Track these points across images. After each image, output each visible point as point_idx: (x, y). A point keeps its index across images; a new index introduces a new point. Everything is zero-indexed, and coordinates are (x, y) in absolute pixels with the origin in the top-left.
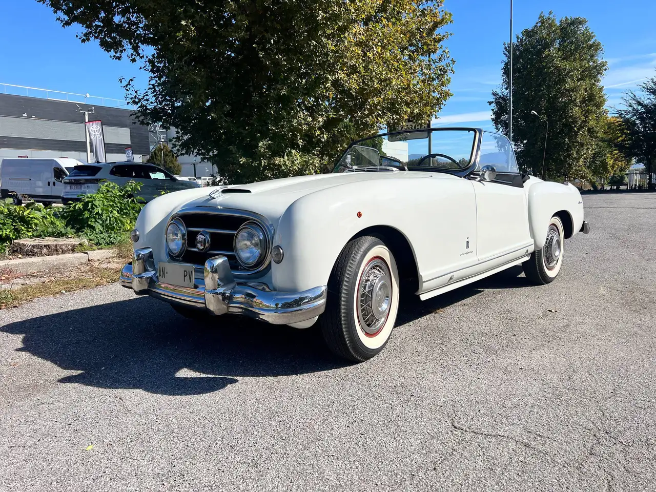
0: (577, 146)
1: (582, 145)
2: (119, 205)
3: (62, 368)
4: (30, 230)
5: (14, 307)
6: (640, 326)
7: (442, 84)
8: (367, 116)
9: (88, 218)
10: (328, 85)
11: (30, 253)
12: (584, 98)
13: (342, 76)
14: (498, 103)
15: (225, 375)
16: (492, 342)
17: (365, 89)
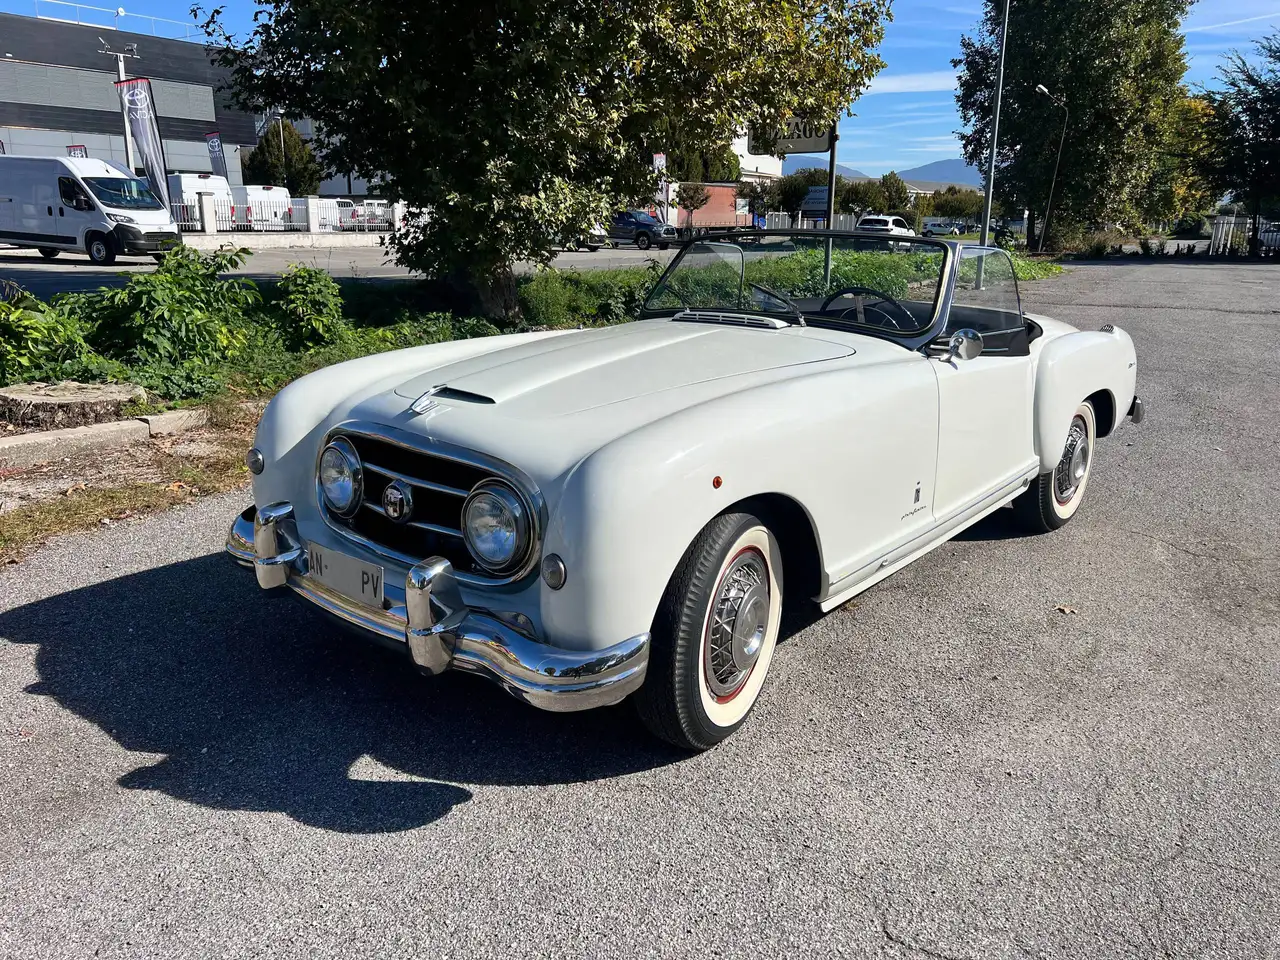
0: (1119, 160)
1: (1130, 159)
2: (203, 296)
3: (122, 745)
4: (23, 352)
5: (9, 563)
6: (1229, 658)
7: (867, 42)
8: (711, 109)
9: (141, 328)
10: (632, 43)
11: (31, 422)
12: (1144, 61)
13: (664, 23)
14: (971, 65)
15: (445, 779)
16: (954, 697)
17: (710, 52)
